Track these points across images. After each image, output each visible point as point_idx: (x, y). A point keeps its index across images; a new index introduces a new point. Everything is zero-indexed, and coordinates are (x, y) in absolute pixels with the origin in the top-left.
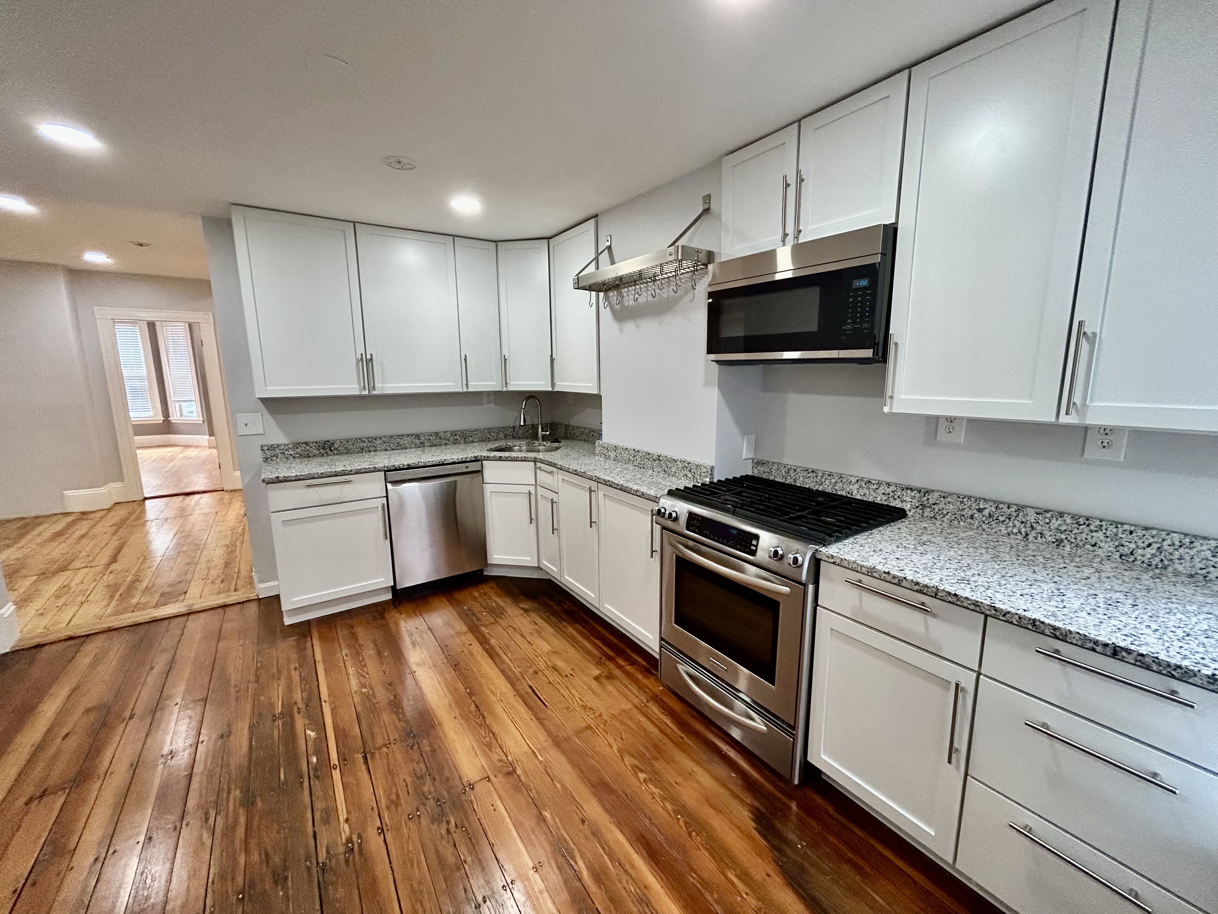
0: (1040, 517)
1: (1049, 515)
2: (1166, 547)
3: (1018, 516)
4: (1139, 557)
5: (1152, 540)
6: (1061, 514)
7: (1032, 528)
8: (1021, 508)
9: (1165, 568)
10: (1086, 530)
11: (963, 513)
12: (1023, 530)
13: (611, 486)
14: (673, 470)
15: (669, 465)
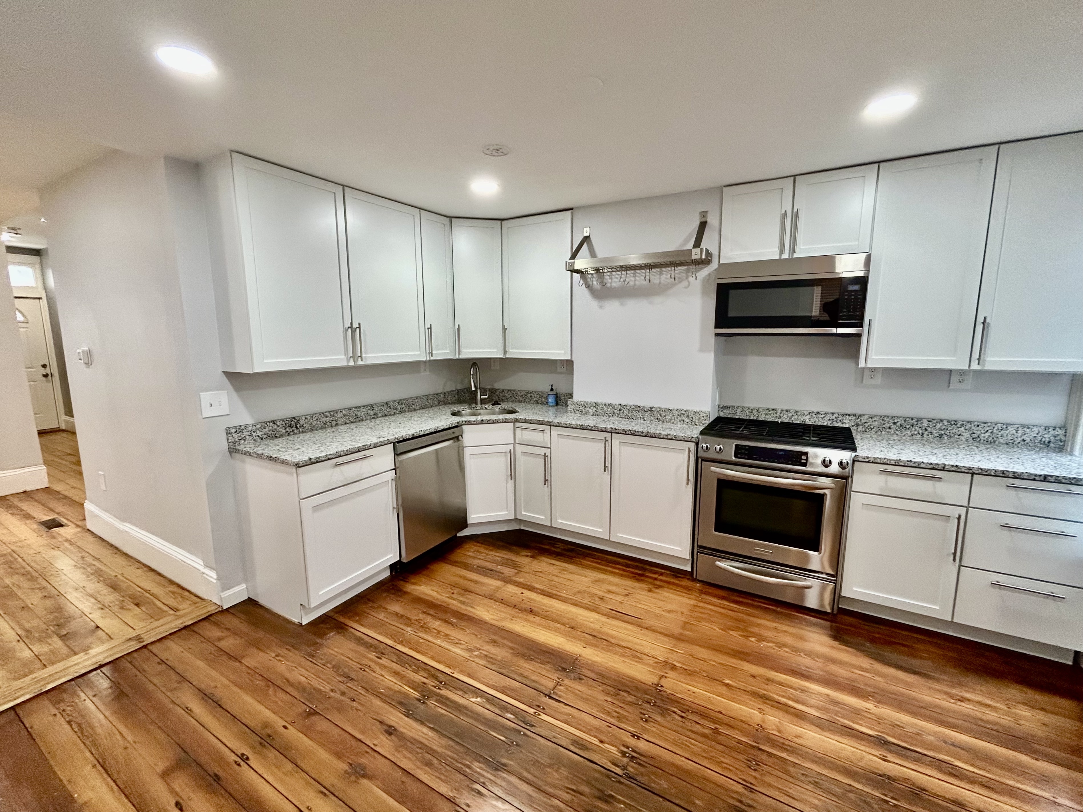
0: (930, 423)
1: (935, 422)
2: (995, 431)
3: (917, 424)
4: (982, 438)
5: (988, 429)
6: (942, 421)
7: (926, 430)
8: (919, 420)
9: (994, 442)
10: (955, 427)
11: (884, 426)
12: (921, 432)
13: (632, 434)
14: (668, 417)
15: (664, 414)
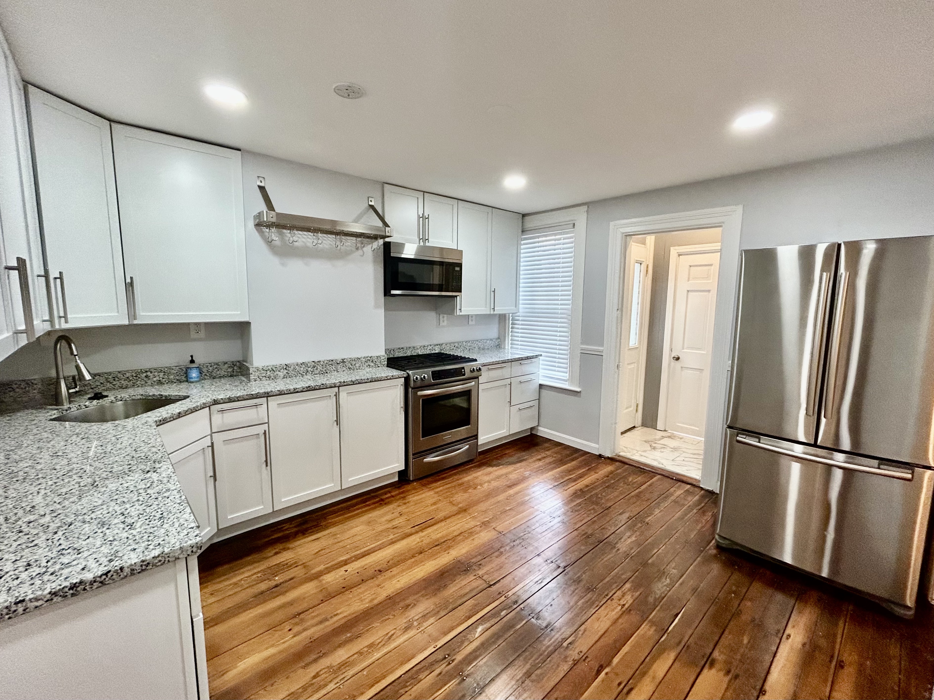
13: (359, 383)
14: (357, 365)
15: (354, 363)
